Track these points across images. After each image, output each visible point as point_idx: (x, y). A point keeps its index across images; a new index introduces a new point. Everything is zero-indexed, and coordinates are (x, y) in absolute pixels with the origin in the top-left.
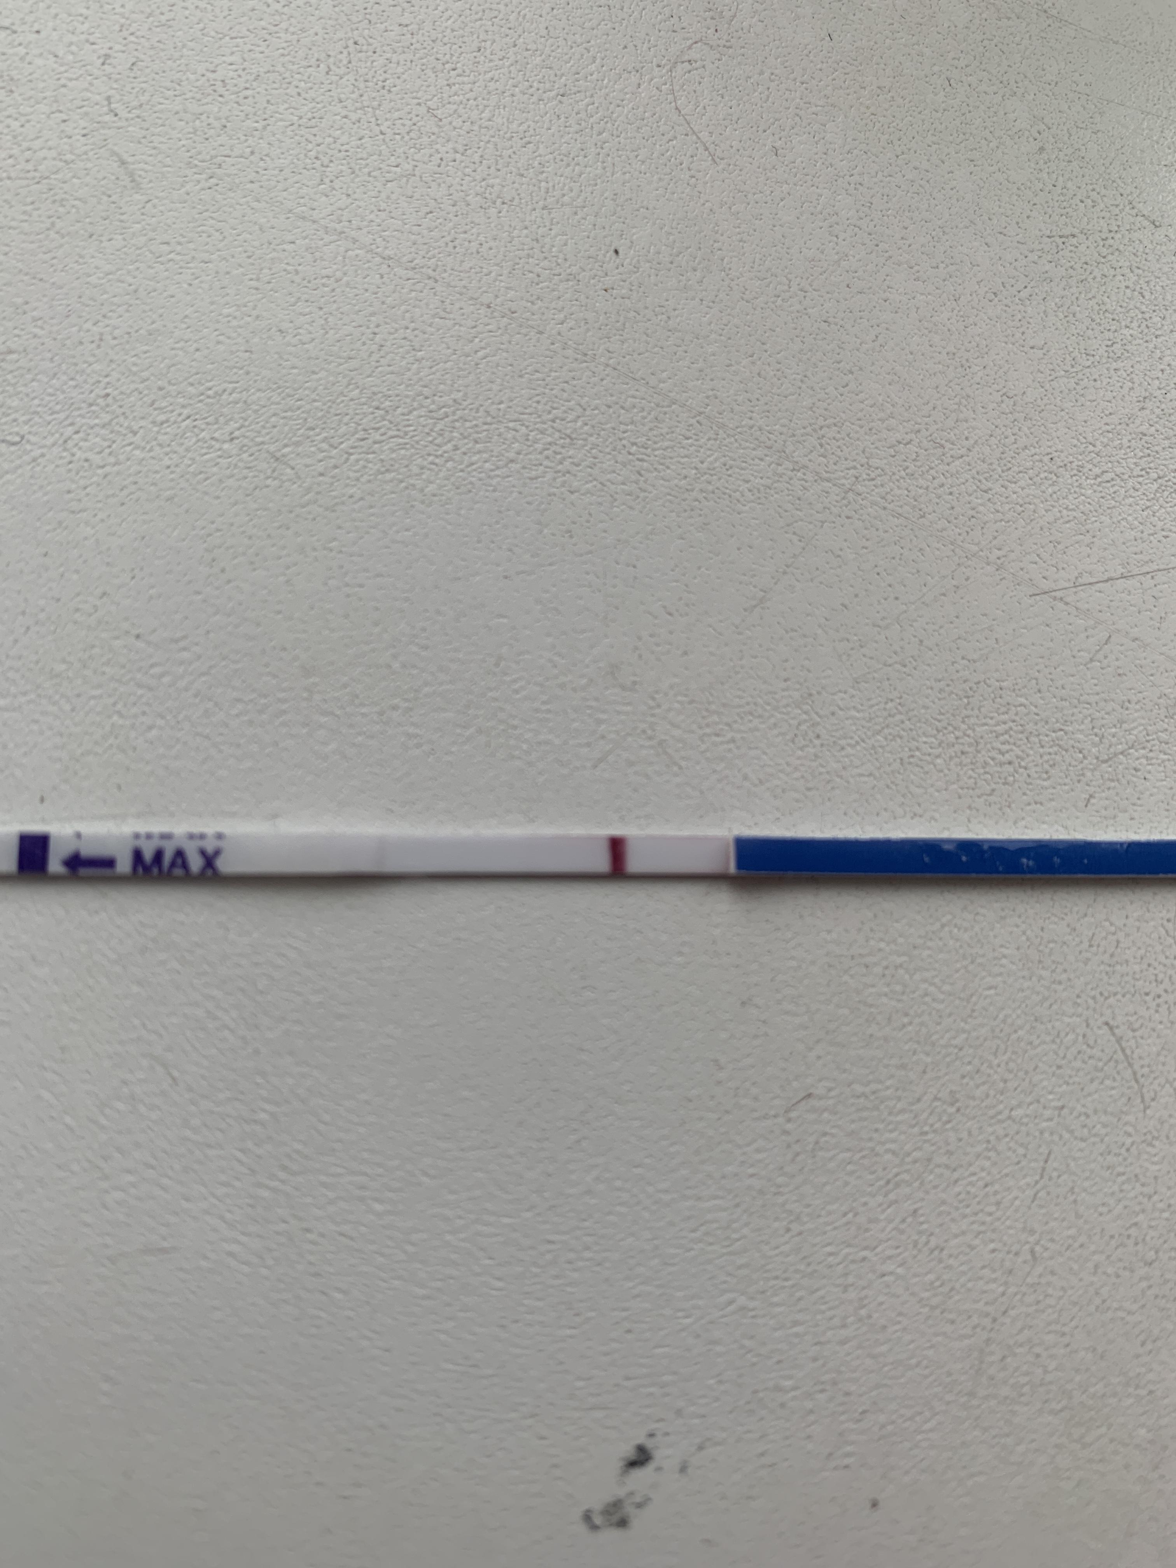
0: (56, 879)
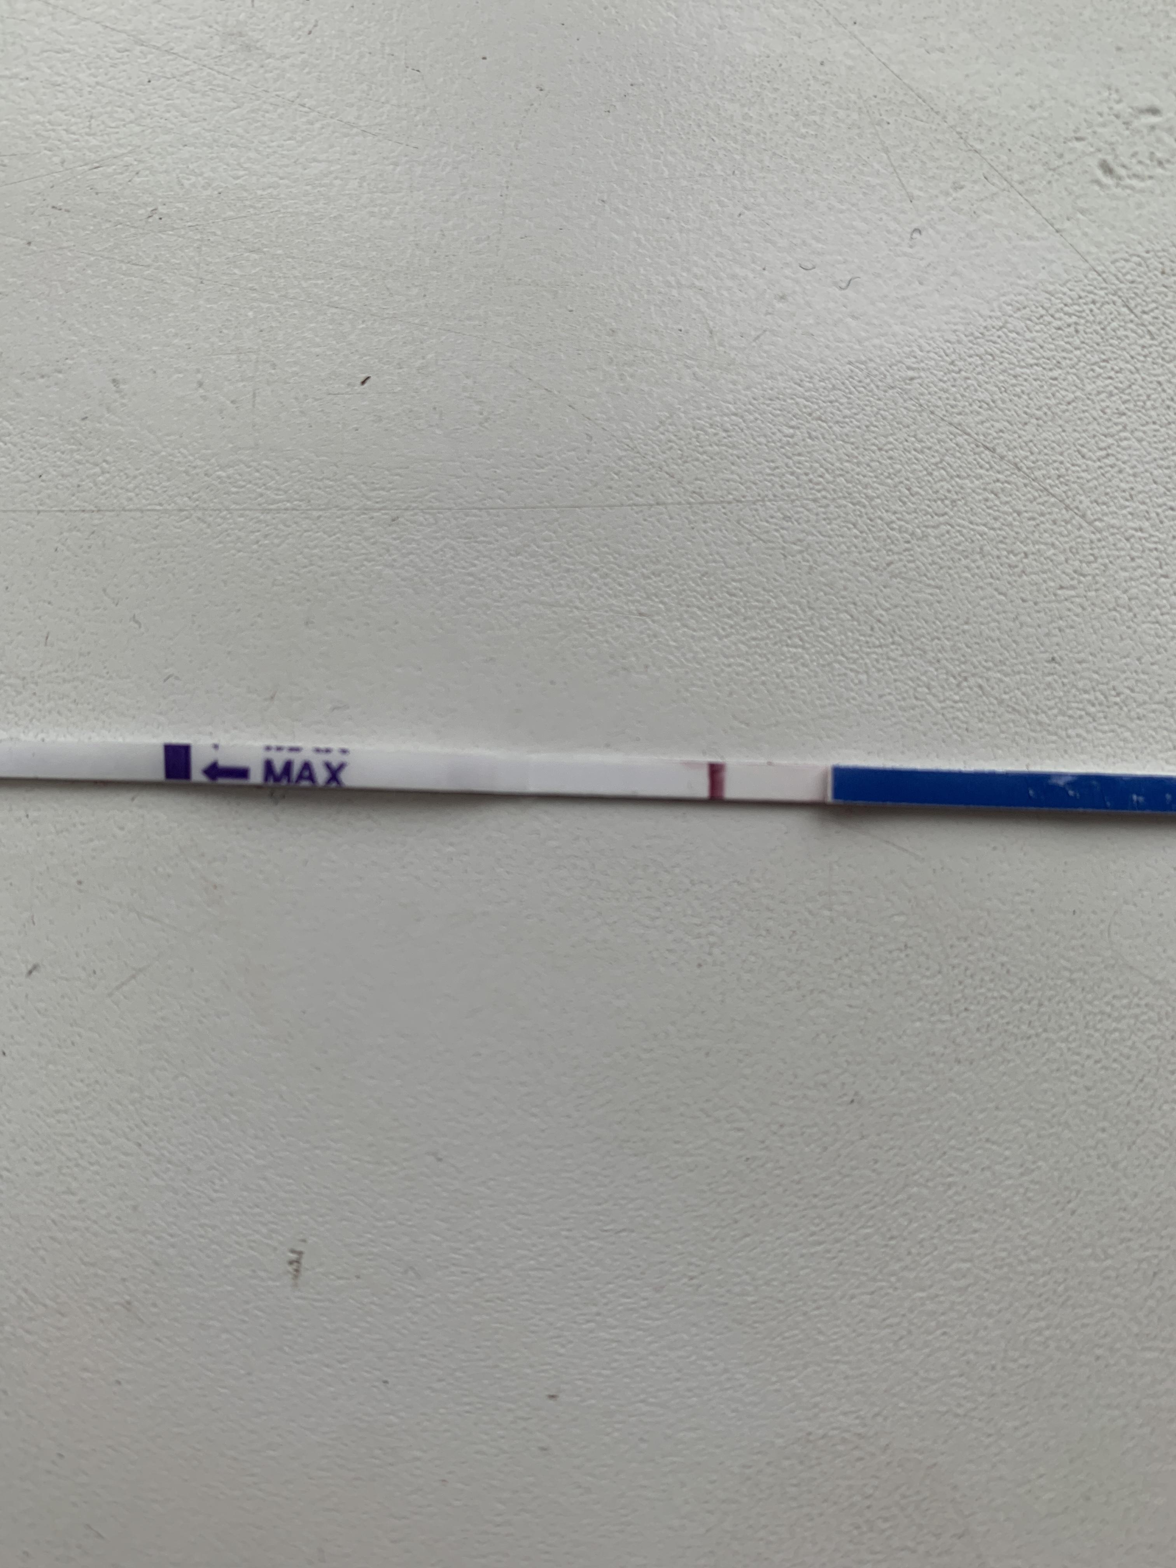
0: (198, 788)
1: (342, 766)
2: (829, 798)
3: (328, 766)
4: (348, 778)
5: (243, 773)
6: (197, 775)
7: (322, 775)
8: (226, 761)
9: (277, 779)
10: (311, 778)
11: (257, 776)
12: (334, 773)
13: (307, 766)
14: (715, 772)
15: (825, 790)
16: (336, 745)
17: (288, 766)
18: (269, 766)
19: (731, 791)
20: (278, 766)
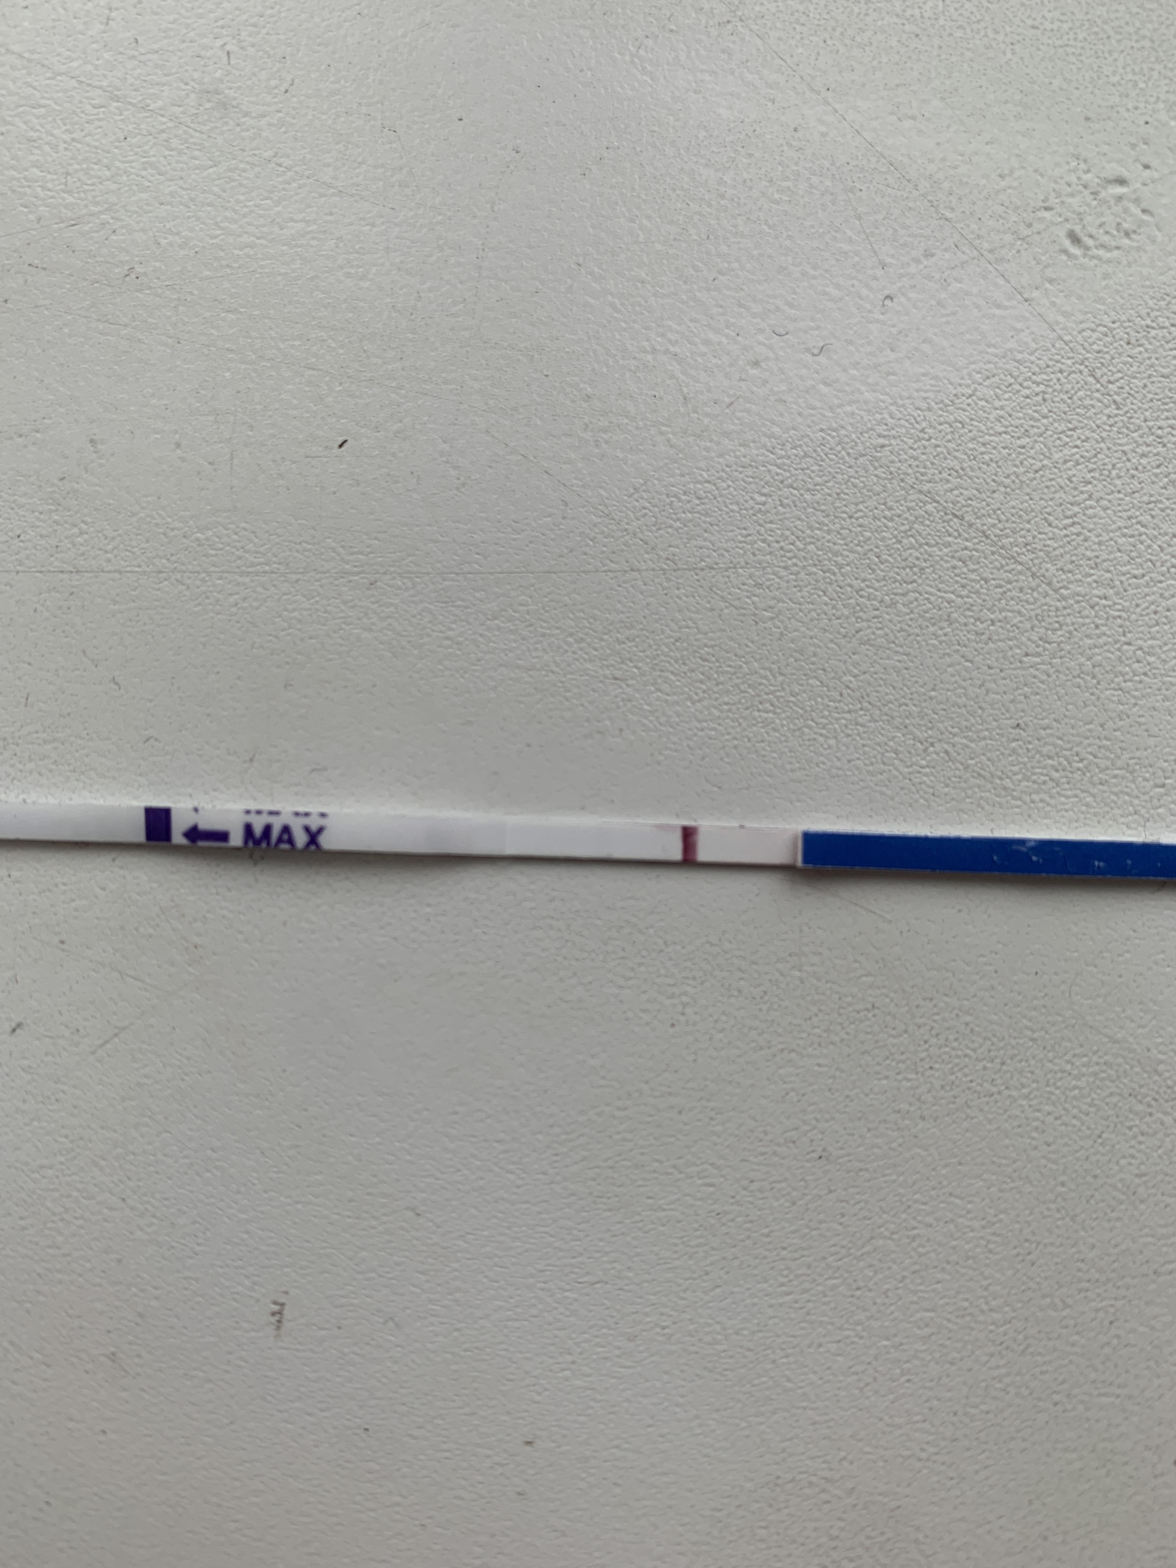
1: (321, 830)
2: (799, 862)
3: (307, 829)
4: (327, 842)
5: (223, 836)
6: (177, 837)
7: (301, 839)
8: (204, 825)
9: (257, 843)
10: (291, 841)
11: (236, 839)
12: (313, 836)
13: (286, 829)
14: (688, 835)
15: (795, 854)
16: (314, 808)
17: (268, 829)
18: (248, 829)
19: (703, 854)
20: (258, 830)
